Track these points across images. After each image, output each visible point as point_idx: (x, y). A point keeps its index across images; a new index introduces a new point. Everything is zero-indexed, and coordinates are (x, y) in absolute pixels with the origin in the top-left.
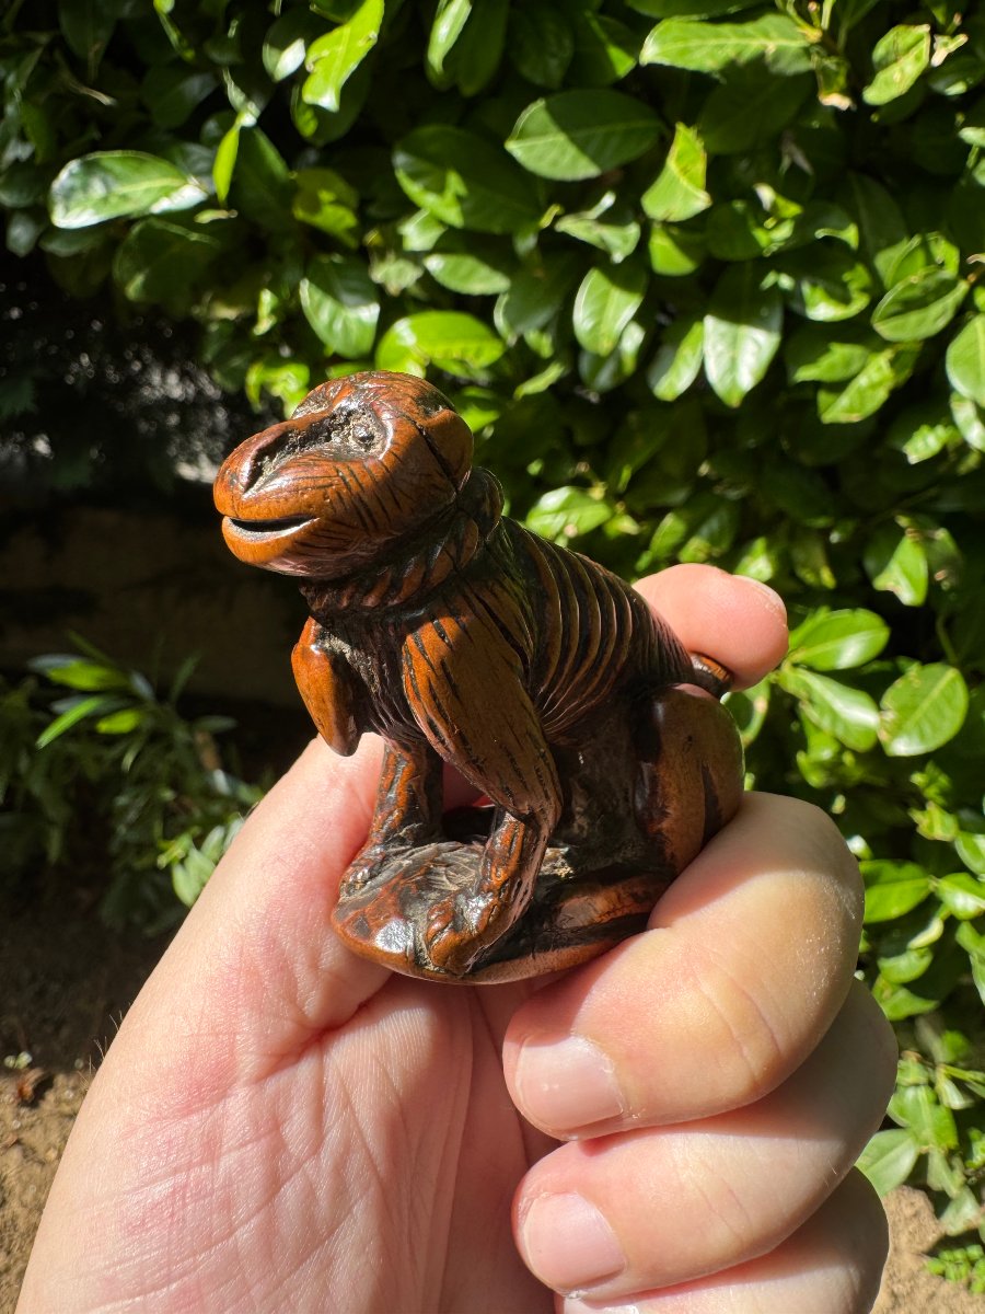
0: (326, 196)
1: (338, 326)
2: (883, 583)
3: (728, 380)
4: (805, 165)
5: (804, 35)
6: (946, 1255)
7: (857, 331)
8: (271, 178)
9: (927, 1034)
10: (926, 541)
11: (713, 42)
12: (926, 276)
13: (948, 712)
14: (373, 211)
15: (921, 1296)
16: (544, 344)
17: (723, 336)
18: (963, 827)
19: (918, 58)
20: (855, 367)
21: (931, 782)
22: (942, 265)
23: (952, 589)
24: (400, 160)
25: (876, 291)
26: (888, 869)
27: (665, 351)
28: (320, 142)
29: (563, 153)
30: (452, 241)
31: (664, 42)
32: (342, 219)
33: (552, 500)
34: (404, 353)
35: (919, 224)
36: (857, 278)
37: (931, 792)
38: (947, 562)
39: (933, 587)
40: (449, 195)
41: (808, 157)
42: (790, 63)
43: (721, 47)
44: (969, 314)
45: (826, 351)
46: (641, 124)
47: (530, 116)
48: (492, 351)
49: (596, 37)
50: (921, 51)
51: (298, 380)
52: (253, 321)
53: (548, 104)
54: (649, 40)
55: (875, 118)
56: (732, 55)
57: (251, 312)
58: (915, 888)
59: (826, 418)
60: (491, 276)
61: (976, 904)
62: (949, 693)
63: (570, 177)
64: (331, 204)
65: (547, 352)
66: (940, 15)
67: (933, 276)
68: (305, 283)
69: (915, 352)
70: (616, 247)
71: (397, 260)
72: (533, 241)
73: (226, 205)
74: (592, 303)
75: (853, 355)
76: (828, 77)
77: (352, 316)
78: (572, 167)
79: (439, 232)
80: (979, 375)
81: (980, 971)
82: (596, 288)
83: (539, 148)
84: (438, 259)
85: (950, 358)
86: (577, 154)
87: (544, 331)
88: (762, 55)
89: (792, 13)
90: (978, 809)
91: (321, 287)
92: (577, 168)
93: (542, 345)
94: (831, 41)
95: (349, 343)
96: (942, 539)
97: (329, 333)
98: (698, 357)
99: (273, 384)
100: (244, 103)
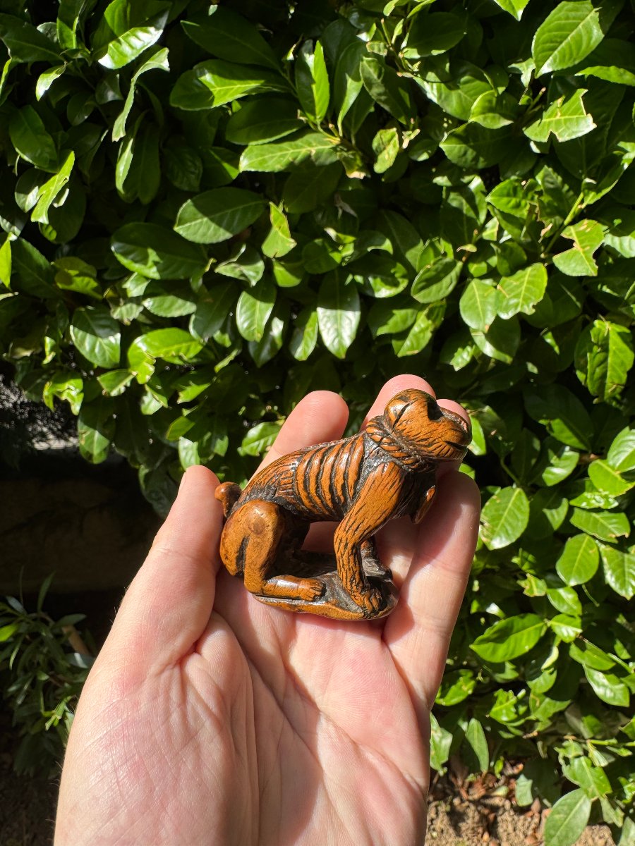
0: (73, 272)
1: (97, 350)
3: (336, 341)
4: (352, 212)
5: (331, 142)
7: (404, 300)
8: (39, 267)
10: (479, 415)
11: (279, 154)
12: (434, 264)
13: (520, 516)
14: (106, 276)
16: (226, 340)
17: (329, 317)
18: (549, 586)
19: (394, 146)
20: (409, 323)
21: (524, 560)
22: (445, 254)
23: (503, 440)
24: (115, 246)
25: (411, 273)
26: (517, 621)
27: (297, 330)
28: (63, 243)
29: (209, 229)
30: (154, 289)
31: (250, 158)
32: (87, 284)
33: (254, 432)
34: (141, 357)
35: (427, 233)
36: (399, 270)
37: (525, 567)
39: (490, 440)
40: (150, 263)
41: (353, 208)
42: (326, 159)
43: (283, 156)
44: (468, 280)
45: (392, 315)
46: (253, 203)
47: (184, 209)
48: (196, 347)
49: (214, 158)
50: (395, 142)
51: (76, 388)
52: (43, 355)
53: (193, 201)
54: (242, 158)
55: (383, 180)
56: (291, 159)
57: (39, 350)
58: (536, 629)
59: (400, 355)
60: (184, 305)
61: (574, 631)
62: (518, 503)
63: (214, 241)
64: (78, 276)
65: (228, 344)
66: (403, 121)
67: (440, 262)
68: (71, 327)
69: (441, 306)
70: (251, 276)
71: (125, 304)
72: (200, 281)
73: (10, 289)
74: (245, 312)
75: (407, 314)
76: (350, 164)
77: (105, 341)
78: (215, 235)
79: (146, 284)
80: (479, 315)
81: (589, 672)
82: (246, 302)
83: (192, 227)
84: (149, 300)
85: (461, 308)
86: (217, 227)
87: (223, 331)
88: (309, 156)
89: (321, 130)
90: (554, 572)
91: (80, 328)
92: (218, 235)
93: (224, 340)
94: (347, 143)
95: (105, 360)
96: (488, 413)
97: (91, 357)
98: (316, 332)
99: (60, 393)
100: (10, 227)
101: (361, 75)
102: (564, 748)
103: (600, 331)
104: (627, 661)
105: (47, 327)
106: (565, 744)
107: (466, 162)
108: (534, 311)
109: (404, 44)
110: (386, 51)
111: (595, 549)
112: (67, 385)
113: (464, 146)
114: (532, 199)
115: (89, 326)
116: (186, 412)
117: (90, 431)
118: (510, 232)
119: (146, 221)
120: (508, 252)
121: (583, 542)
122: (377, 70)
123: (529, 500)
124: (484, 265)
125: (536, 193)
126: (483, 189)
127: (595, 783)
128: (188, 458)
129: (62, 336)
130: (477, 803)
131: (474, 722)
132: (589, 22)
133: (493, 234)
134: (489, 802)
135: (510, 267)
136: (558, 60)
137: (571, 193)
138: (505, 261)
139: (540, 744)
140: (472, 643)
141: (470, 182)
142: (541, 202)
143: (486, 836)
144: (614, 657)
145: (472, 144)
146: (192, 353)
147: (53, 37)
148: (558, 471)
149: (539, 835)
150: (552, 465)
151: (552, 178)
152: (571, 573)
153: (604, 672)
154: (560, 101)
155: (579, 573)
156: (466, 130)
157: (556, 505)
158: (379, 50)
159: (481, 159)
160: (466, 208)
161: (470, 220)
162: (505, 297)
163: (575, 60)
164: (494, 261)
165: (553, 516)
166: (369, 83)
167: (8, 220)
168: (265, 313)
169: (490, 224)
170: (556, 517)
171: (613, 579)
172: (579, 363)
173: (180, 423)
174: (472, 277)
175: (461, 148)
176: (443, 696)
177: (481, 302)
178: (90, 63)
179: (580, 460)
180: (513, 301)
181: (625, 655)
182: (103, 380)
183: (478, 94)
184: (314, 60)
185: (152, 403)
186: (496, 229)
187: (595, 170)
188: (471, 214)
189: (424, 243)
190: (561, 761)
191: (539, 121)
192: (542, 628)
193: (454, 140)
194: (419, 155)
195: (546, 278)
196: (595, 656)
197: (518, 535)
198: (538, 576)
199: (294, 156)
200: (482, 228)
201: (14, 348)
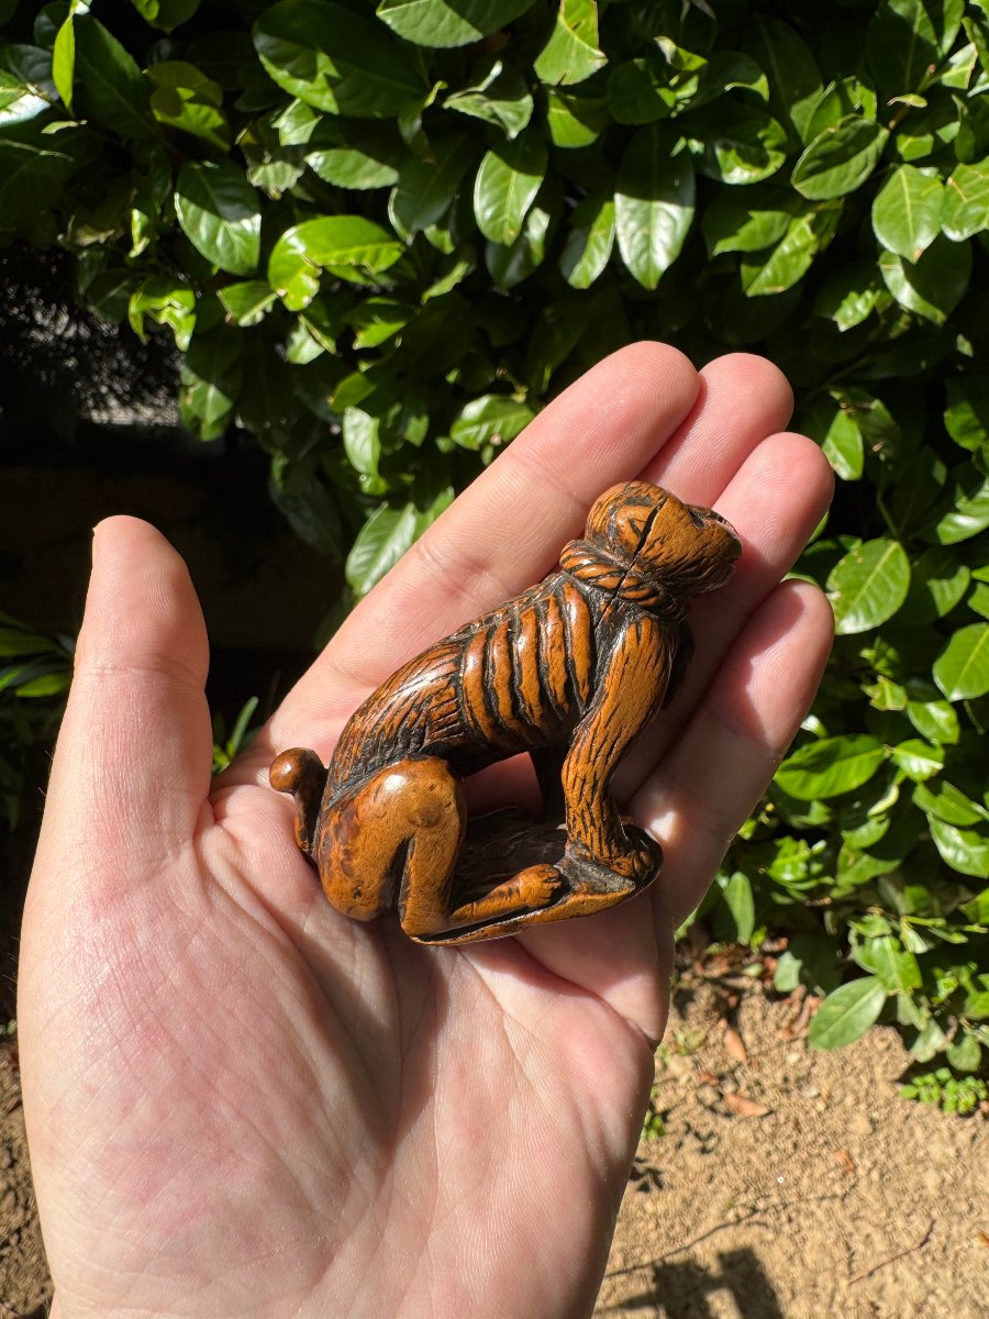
0: (185, 93)
1: (219, 241)
3: (644, 257)
4: (707, 9)
6: (917, 1081)
7: (776, 194)
8: (122, 75)
9: (890, 891)
10: (861, 414)
12: (843, 126)
13: (892, 586)
14: (240, 106)
15: (897, 1119)
16: (445, 241)
17: (633, 212)
18: (912, 697)
20: (776, 236)
21: (881, 655)
22: (861, 111)
24: (261, 41)
25: (793, 147)
26: (842, 741)
27: (575, 234)
28: (168, 30)
29: (441, 18)
30: (330, 133)
32: (207, 118)
33: (473, 410)
34: (295, 264)
35: (834, 68)
36: (772, 134)
37: (880, 665)
38: (884, 433)
39: (870, 458)
40: (320, 76)
44: (892, 165)
45: (749, 219)
48: (389, 253)
51: (183, 306)
52: (128, 243)
57: (121, 231)
58: (872, 758)
59: (751, 293)
60: (378, 170)
61: (929, 766)
62: (893, 566)
63: (450, 44)
64: (192, 101)
65: (449, 248)
67: (853, 124)
68: (177, 197)
69: (836, 210)
70: (509, 120)
71: (273, 160)
72: (418, 123)
73: (71, 112)
74: (490, 188)
75: (773, 220)
77: (234, 226)
78: (452, 31)
79: (314, 123)
80: (906, 229)
81: (937, 827)
82: (493, 169)
83: (410, 12)
84: (316, 154)
85: (874, 215)
86: (456, 16)
87: (442, 225)
90: (928, 677)
91: (192, 199)
92: (457, 32)
93: (443, 240)
95: (233, 259)
96: (877, 410)
97: (209, 251)
98: (611, 239)
99: (158, 312)
102: (864, 923)
105: (135, 192)
106: (867, 918)
112: (166, 301)
115: (207, 196)
116: (364, 367)
117: (200, 385)
120: (978, 114)
121: (980, 635)
123: (911, 563)
124: (928, 139)
127: (900, 972)
128: (358, 443)
129: (159, 211)
130: (715, 981)
131: (739, 878)
133: (963, 75)
134: (732, 982)
135: (976, 147)
138: (971, 133)
139: (828, 916)
143: (723, 1023)
144: (980, 809)
146: (383, 265)
148: (965, 522)
149: (796, 1028)
150: (957, 511)
152: (955, 680)
153: (961, 828)
155: (969, 683)
157: (949, 574)
160: (920, 22)
161: (921, 44)
162: (959, 200)
164: (951, 131)
165: (943, 591)
168: (526, 194)
169: (957, 58)
170: (946, 593)
173: (353, 383)
174: (900, 161)
177: (913, 206)
180: (974, 210)
182: (228, 296)
185: (306, 347)
186: (971, 66)
188: (928, 34)
189: (826, 87)
190: (852, 939)
192: (877, 757)
196: (953, 805)
197: (886, 615)
198: (898, 681)
200: (944, 65)
201: (76, 226)
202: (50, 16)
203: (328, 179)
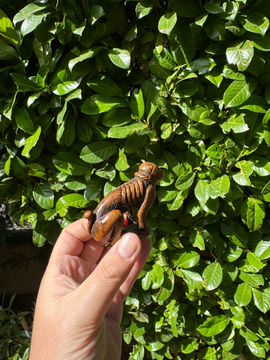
1: (44, 202)
2: (195, 245)
4: (152, 153)
5: (144, 127)
7: (172, 187)
8: (21, 167)
10: (202, 234)
11: (124, 131)
12: (185, 174)
13: (218, 276)
18: (231, 305)
19: (170, 130)
20: (174, 197)
21: (220, 294)
22: (189, 170)
23: (212, 243)
24: (54, 161)
25: (175, 178)
29: (94, 157)
31: (112, 132)
32: (41, 174)
34: (62, 206)
35: (181, 161)
36: (170, 176)
37: (221, 297)
39: (207, 244)
40: (69, 169)
41: (152, 151)
42: (142, 133)
44: (198, 180)
45: (167, 193)
46: (112, 147)
47: (84, 149)
48: (85, 202)
49: (97, 130)
50: (170, 128)
51: (34, 217)
52: (20, 203)
53: (88, 146)
54: (109, 132)
55: (164, 141)
56: (128, 133)
57: (19, 200)
58: (225, 322)
59: (170, 210)
60: (82, 185)
61: (241, 324)
62: (218, 270)
63: (96, 162)
64: (37, 171)
66: (173, 120)
67: (187, 173)
68: (33, 192)
69: (187, 190)
70: (110, 177)
71: (56, 183)
72: (90, 178)
73: (9, 176)
74: (107, 191)
75: (173, 193)
76: (152, 135)
77: (48, 198)
78: (96, 160)
79: (66, 176)
80: (202, 196)
81: (248, 341)
82: (108, 186)
83: (87, 156)
84: (67, 183)
85: (195, 192)
86: (97, 157)
88: (136, 132)
89: (140, 122)
90: (233, 299)
91: (37, 192)
93: (98, 200)
94: (151, 127)
95: (47, 206)
96: (206, 232)
97: (41, 205)
99: (27, 219)
100: (11, 152)
101: (157, 104)
103: (251, 202)
104: (264, 337)
105: (23, 191)
107: (197, 137)
108: (225, 197)
109: (174, 91)
110: (167, 95)
111: (250, 289)
112: (30, 216)
113: (197, 131)
114: (224, 152)
115: (41, 191)
117: (38, 235)
118: (214, 163)
119: (67, 151)
120: (214, 170)
121: (245, 286)
122: (163, 102)
123: (222, 268)
124: (204, 174)
125: (225, 149)
126: (204, 146)
129: (29, 195)
132: (245, 89)
133: (208, 163)
135: (215, 176)
136: (233, 102)
137: (239, 149)
138: (213, 174)
140: (197, 328)
141: (199, 143)
142: (227, 153)
144: (258, 335)
145: (200, 130)
146: (84, 204)
147: (35, 82)
148: (234, 256)
150: (231, 253)
151: (231, 143)
152: (240, 300)
153: (254, 342)
154: (234, 116)
155: (244, 301)
156: (198, 125)
157: (233, 270)
158: (165, 95)
159: (204, 136)
160: (197, 153)
161: (198, 157)
162: (213, 189)
163: (240, 103)
164: (208, 173)
165: (232, 275)
166: (160, 107)
167: (10, 150)
169: (207, 159)
170: (233, 276)
171: (258, 304)
172: (243, 215)
174: (200, 179)
175: (195, 131)
176: (184, 349)
177: (203, 190)
178: (50, 93)
179: (243, 252)
180: (217, 191)
181: (263, 335)
182: (46, 214)
183: (202, 112)
184: (139, 97)
185: (65, 223)
186: (209, 162)
187: (248, 142)
188: (199, 155)
189: (180, 164)
191: (226, 122)
192: (227, 321)
193: (193, 128)
194: (179, 132)
195: (229, 183)
196: (250, 335)
197: (218, 285)
198: (226, 300)
199: (130, 132)
200: (204, 161)
201: (8, 199)
202: (5, 155)
203: (70, 188)
